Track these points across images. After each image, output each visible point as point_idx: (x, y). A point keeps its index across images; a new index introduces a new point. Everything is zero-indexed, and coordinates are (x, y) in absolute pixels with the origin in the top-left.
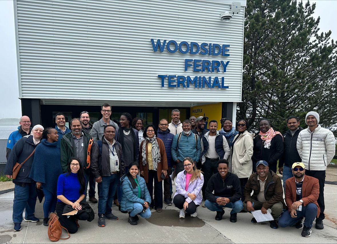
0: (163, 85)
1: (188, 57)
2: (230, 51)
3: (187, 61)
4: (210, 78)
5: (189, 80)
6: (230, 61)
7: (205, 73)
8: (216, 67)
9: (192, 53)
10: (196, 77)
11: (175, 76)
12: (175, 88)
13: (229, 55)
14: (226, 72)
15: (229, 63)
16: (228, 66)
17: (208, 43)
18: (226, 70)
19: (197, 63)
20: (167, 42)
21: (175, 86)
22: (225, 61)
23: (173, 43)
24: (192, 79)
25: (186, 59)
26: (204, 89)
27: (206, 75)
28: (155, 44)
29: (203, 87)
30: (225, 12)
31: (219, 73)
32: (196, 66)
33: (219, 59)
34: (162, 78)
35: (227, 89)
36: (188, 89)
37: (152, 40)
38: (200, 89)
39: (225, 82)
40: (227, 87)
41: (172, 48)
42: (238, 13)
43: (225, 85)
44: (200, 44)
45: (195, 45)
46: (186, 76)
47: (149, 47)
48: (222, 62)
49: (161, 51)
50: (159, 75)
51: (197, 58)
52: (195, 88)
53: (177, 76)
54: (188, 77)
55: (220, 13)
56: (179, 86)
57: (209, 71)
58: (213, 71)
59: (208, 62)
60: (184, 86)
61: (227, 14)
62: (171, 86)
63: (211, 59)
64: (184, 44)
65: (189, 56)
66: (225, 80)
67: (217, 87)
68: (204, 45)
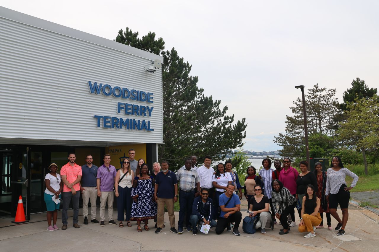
0: (99, 125)
1: (119, 100)
2: (153, 99)
3: (119, 104)
4: (139, 121)
5: (122, 122)
6: (154, 107)
7: (134, 116)
8: (142, 111)
9: (124, 97)
10: (128, 119)
11: (109, 117)
12: (109, 129)
13: (153, 102)
14: (151, 116)
15: (153, 109)
16: (152, 111)
17: (137, 90)
18: (151, 115)
19: (128, 107)
20: (103, 85)
21: (109, 126)
22: (150, 107)
23: (108, 87)
24: (124, 121)
25: (119, 103)
26: (133, 130)
27: (136, 118)
28: (93, 86)
29: (134, 129)
30: (149, 66)
31: (145, 116)
32: (127, 109)
33: (145, 104)
34: (97, 118)
35: (152, 132)
36: (121, 130)
37: (90, 82)
38: (130, 130)
39: (150, 125)
40: (153, 130)
41: (107, 91)
42: (159, 68)
43: (151, 128)
44: (130, 90)
45: (126, 90)
46: (119, 118)
47: (87, 88)
48: (148, 107)
49: (97, 93)
50: (95, 116)
51: (127, 102)
52: (126, 129)
53: (111, 117)
54: (121, 119)
55: (144, 66)
56: (113, 127)
57: (138, 114)
58: (141, 115)
59: (137, 106)
60: (118, 127)
61: (152, 68)
62: (105, 127)
63: (139, 104)
64: (117, 89)
65: (121, 100)
66: (150, 123)
67: (144, 129)
68: (134, 91)
